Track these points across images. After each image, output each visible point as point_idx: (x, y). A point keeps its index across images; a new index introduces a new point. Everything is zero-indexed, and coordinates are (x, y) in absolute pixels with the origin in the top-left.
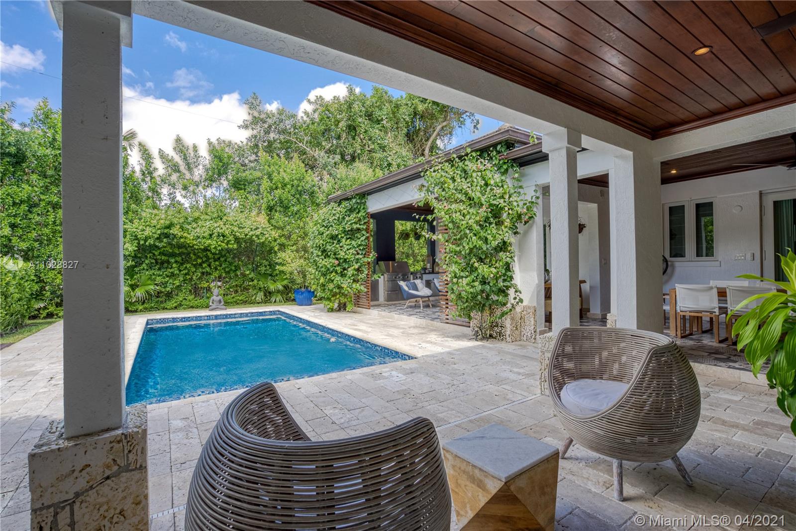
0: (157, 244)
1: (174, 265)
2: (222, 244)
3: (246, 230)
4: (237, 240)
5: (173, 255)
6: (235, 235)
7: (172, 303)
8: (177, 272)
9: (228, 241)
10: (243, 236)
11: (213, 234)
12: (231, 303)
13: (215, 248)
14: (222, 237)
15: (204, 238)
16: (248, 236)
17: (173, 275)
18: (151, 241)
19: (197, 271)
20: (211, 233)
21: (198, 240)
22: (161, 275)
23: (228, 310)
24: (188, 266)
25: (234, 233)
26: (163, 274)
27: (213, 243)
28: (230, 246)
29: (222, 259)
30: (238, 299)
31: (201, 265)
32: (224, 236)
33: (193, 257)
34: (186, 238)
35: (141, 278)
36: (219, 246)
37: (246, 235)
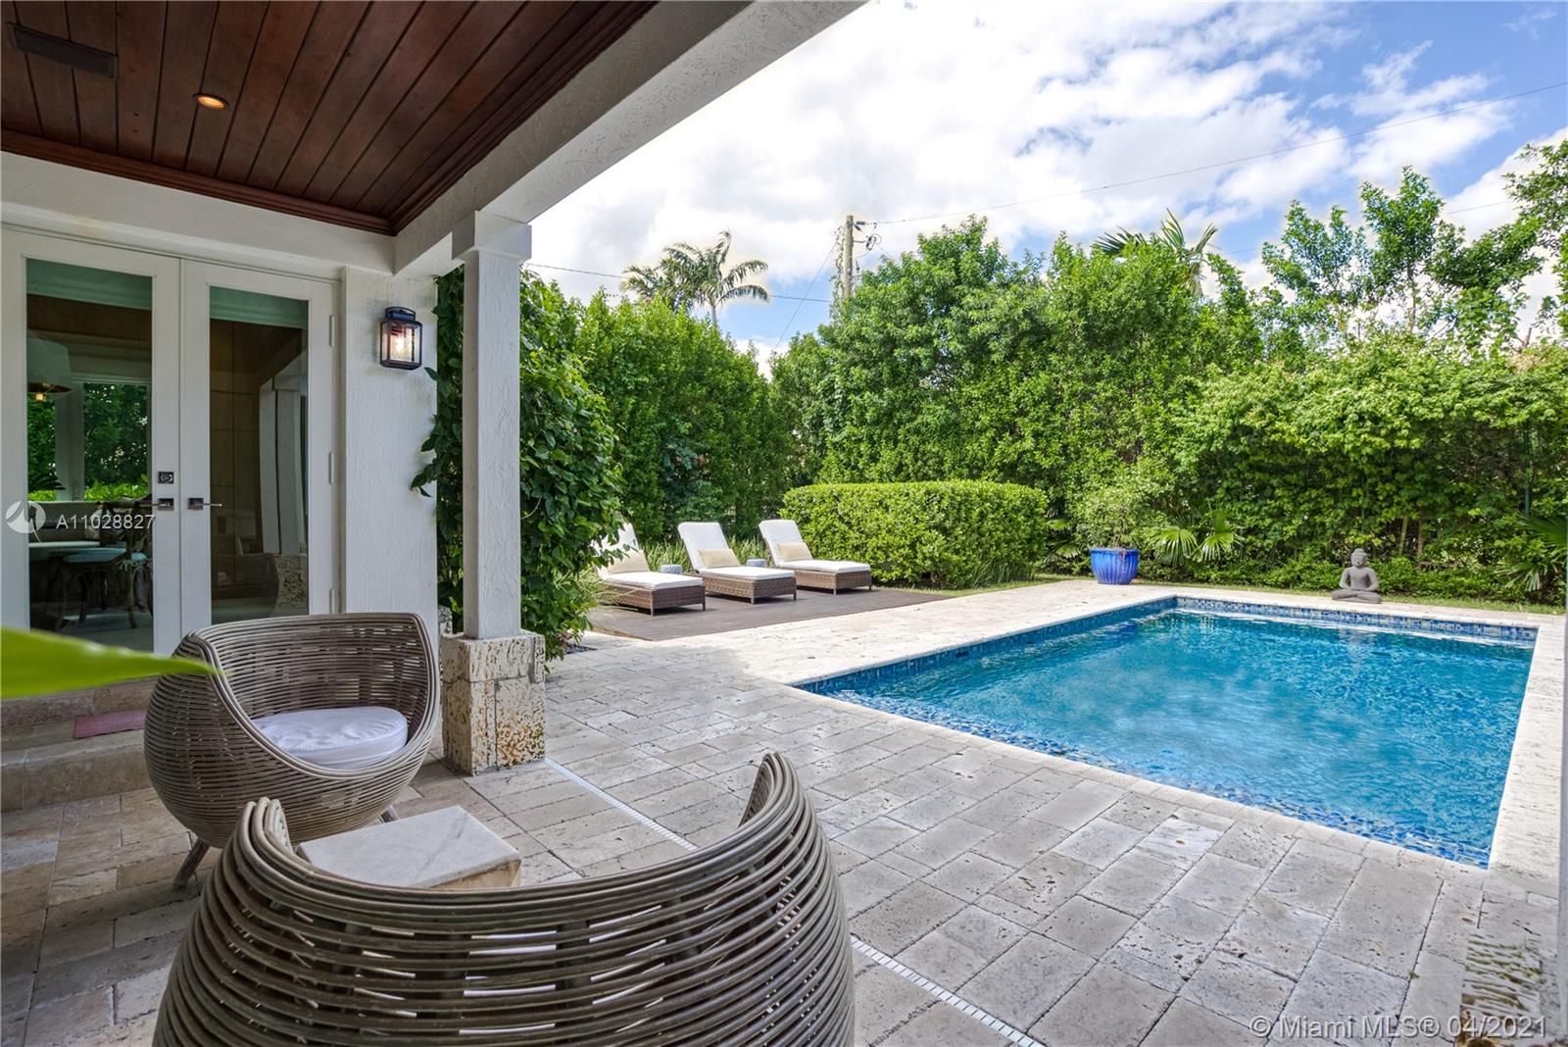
0: (1230, 448)
1: (1279, 492)
2: (1373, 439)
3: (1447, 398)
4: (1420, 425)
5: (1277, 471)
6: (1410, 416)
7: (1278, 574)
8: (1289, 507)
9: (1393, 432)
10: (1438, 414)
11: (1345, 417)
12: (1439, 591)
13: (1355, 449)
14: (1369, 423)
15: (1325, 428)
16: (1454, 414)
17: (1280, 514)
18: (1218, 445)
19: (1339, 505)
20: (1340, 415)
21: (1312, 434)
22: (1258, 513)
23: (1385, 604)
24: (1314, 493)
25: (1407, 409)
26: (1260, 510)
27: (1348, 439)
28: (1401, 443)
29: (1399, 477)
30: (1461, 584)
31: (1347, 490)
32: (1376, 420)
33: (1328, 474)
34: (1283, 432)
35: (1214, 517)
36: (1365, 443)
37: (1447, 411)
